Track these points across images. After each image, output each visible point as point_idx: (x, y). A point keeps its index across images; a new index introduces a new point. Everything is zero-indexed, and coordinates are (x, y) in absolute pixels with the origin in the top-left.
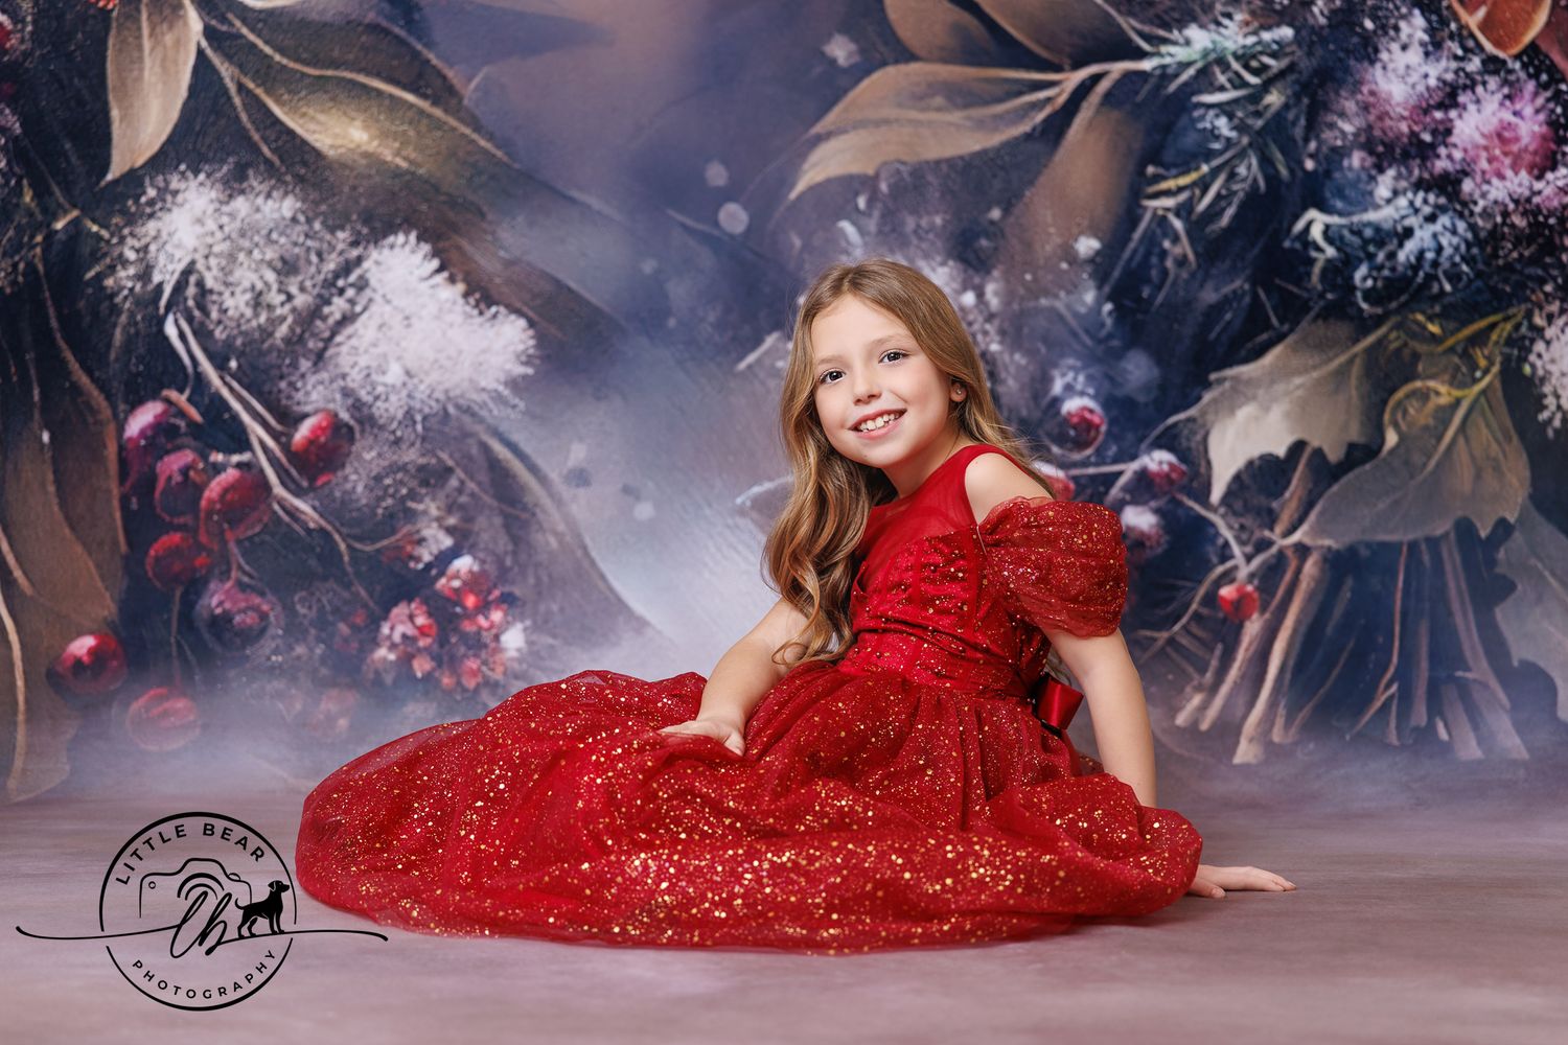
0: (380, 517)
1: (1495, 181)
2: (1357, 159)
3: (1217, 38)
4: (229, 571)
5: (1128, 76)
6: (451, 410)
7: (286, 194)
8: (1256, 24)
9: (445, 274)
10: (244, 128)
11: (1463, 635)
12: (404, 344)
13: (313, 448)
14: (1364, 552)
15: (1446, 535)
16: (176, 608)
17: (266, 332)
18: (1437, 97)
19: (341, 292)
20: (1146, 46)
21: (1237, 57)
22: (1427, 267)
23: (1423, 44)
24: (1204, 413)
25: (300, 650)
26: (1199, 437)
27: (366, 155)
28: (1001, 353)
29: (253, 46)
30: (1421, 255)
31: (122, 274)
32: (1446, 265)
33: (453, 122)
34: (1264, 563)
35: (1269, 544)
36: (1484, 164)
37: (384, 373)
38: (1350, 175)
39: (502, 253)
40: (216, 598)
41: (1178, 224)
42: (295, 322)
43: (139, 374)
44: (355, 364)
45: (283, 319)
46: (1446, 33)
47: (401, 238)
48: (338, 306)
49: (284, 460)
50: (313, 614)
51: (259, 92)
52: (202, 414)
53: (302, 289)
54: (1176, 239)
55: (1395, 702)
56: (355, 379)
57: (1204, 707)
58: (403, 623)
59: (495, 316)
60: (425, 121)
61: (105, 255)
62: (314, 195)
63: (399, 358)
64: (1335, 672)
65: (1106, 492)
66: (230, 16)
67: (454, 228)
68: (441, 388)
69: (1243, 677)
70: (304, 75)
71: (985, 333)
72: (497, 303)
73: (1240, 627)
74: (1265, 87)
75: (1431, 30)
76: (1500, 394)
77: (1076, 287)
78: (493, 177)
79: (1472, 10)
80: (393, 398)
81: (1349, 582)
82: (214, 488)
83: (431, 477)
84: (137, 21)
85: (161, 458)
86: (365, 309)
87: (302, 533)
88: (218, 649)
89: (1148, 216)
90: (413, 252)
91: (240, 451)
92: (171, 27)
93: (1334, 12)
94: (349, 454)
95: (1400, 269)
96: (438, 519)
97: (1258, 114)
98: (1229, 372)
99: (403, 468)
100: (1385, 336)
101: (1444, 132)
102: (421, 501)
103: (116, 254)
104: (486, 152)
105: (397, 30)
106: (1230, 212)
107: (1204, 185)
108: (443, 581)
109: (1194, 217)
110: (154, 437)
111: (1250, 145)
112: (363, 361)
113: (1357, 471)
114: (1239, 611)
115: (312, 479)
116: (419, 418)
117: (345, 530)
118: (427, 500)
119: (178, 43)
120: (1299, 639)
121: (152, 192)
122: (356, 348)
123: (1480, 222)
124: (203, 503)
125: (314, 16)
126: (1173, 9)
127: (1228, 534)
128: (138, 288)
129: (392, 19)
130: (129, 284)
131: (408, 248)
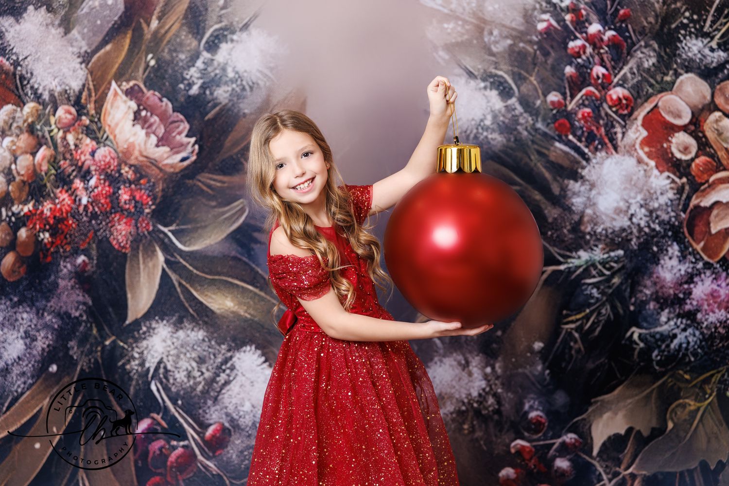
0: (243, 469)
1: (711, 314)
2: (652, 305)
3: (591, 255)
5: (554, 272)
7: (200, 329)
8: (607, 249)
9: (267, 363)
10: (182, 301)
12: (251, 393)
13: (214, 439)
14: (660, 477)
15: (696, 468)
17: (193, 389)
18: (685, 279)
19: (224, 371)
20: (561, 259)
21: (600, 263)
22: (683, 351)
23: (678, 257)
24: (589, 416)
26: (587, 427)
27: (233, 312)
28: (502, 393)
29: (185, 266)
30: (680, 345)
31: (133, 363)
32: (692, 350)
33: (268, 298)
34: (616, 483)
35: (619, 474)
36: (706, 307)
37: (243, 406)
38: (649, 312)
41: (577, 335)
42: (205, 384)
43: (141, 407)
44: (230, 403)
45: (200, 383)
46: (688, 252)
47: (248, 348)
48: (223, 377)
49: (202, 444)
51: (188, 286)
52: (167, 424)
53: (208, 370)
54: (576, 342)
56: (231, 408)
60: (257, 298)
61: (126, 355)
62: (211, 330)
63: (249, 400)
65: (548, 452)
66: (175, 254)
67: (270, 343)
70: (206, 278)
71: (496, 385)
74: (612, 276)
75: (681, 251)
76: (717, 405)
77: (534, 363)
79: (698, 243)
80: (247, 417)
82: (173, 457)
84: (138, 257)
85: (150, 443)
86: (234, 378)
87: (210, 476)
89: (564, 332)
90: (254, 354)
91: (183, 440)
92: (151, 260)
93: (640, 244)
94: (229, 441)
95: (672, 351)
97: (610, 287)
98: (600, 398)
100: (666, 381)
101: (689, 293)
103: (130, 355)
105: (244, 259)
106: (599, 329)
107: (587, 317)
109: (583, 332)
110: (147, 434)
111: (607, 300)
112: (234, 401)
113: (655, 440)
115: (214, 453)
117: (228, 475)
119: (154, 266)
121: (144, 329)
122: (230, 395)
123: (705, 331)
124: (169, 463)
125: (210, 254)
126: (572, 243)
127: (601, 470)
128: (140, 369)
129: (242, 254)
130: (136, 368)
131: (251, 352)
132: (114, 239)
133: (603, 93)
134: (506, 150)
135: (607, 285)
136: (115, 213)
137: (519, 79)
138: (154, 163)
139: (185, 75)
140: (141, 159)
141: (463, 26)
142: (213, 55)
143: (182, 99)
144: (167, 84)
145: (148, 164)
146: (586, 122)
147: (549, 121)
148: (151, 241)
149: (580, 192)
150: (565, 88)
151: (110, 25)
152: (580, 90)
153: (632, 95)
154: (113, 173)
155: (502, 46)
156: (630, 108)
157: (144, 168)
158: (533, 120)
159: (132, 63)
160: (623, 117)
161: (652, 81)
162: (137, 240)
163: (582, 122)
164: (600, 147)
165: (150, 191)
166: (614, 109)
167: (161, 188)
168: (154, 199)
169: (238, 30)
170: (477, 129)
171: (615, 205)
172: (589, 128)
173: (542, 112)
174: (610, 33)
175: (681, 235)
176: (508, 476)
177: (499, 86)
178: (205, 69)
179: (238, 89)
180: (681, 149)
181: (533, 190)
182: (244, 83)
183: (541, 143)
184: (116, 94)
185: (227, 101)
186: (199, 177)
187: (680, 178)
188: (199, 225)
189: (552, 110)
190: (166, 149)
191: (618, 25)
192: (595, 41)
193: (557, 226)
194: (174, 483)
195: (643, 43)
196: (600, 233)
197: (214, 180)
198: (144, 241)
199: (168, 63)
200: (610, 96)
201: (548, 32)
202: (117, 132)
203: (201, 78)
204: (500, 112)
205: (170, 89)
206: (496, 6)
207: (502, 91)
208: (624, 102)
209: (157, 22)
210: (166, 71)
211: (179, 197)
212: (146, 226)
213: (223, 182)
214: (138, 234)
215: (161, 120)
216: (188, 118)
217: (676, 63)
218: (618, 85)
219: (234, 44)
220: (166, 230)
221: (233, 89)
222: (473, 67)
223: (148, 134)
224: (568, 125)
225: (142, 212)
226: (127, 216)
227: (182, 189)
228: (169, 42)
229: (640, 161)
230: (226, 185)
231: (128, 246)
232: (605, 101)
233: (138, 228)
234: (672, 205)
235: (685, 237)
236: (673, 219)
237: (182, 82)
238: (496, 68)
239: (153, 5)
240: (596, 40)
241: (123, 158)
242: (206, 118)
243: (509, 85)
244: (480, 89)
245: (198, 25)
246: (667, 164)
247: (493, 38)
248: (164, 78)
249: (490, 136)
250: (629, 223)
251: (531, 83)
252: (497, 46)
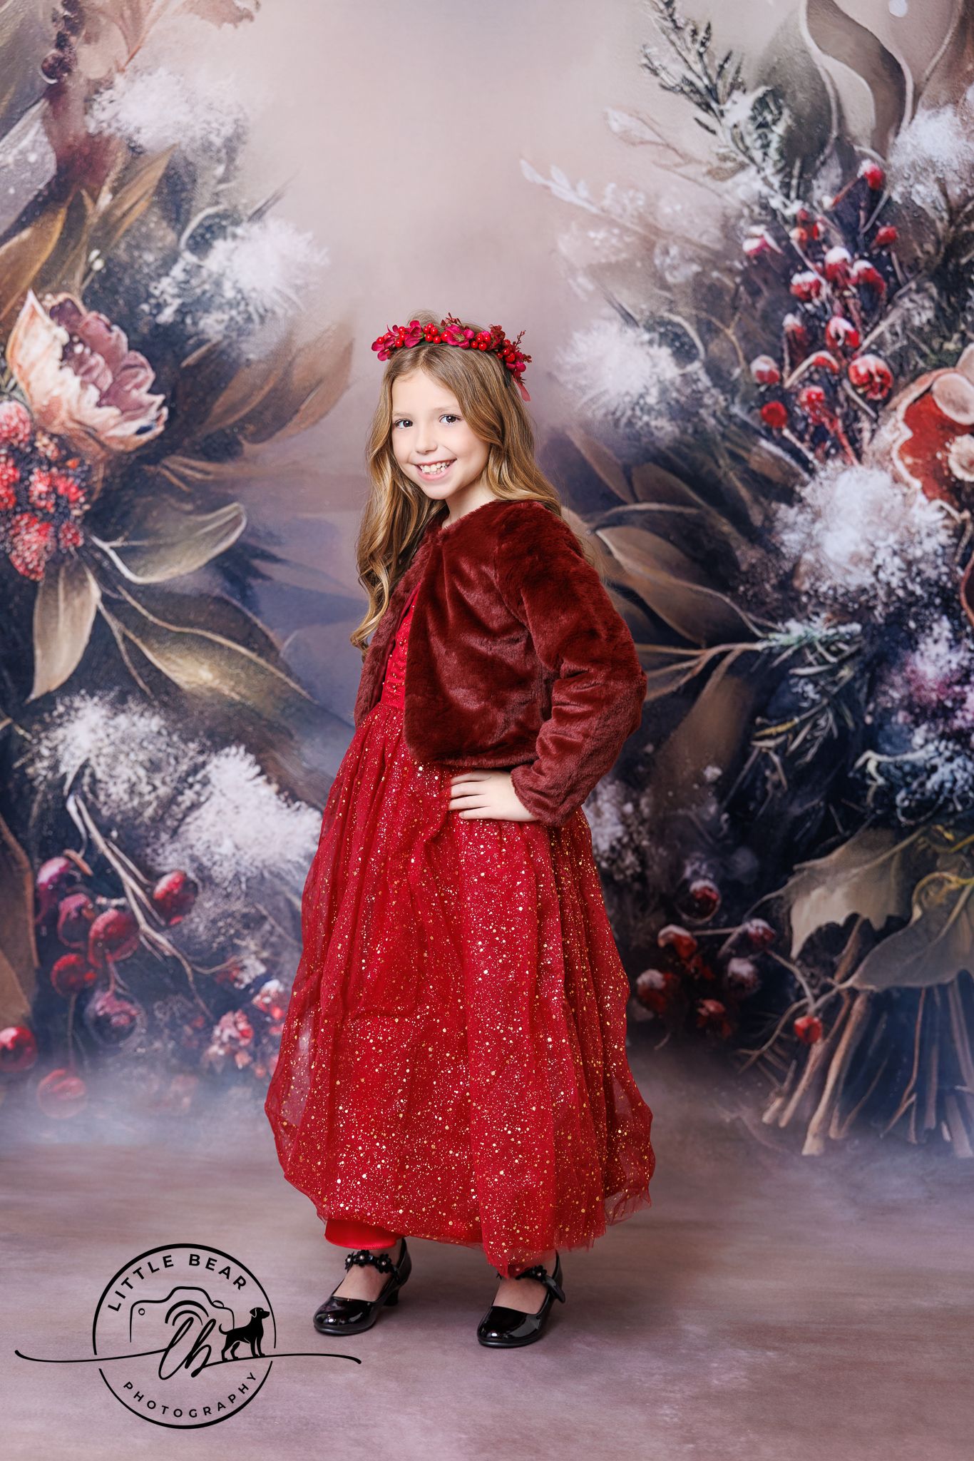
0: (214, 950)
2: (901, 717)
3: (809, 630)
4: (108, 984)
5: (745, 653)
6: (266, 874)
7: (154, 714)
8: (835, 621)
9: (264, 777)
10: (126, 667)
11: (961, 1057)
12: (234, 826)
13: (169, 898)
14: (896, 995)
15: (951, 983)
16: (72, 1010)
17: (138, 813)
18: (957, 677)
19: (191, 786)
20: (759, 633)
21: (822, 643)
23: (948, 640)
24: (788, 893)
25: (157, 1045)
26: (784, 910)
27: (211, 690)
28: (649, 847)
29: (134, 609)
30: (942, 784)
31: (39, 765)
32: (958, 792)
33: (272, 669)
34: (826, 1002)
35: (831, 987)
37: (220, 846)
38: (896, 728)
39: (304, 764)
40: (100, 1004)
41: (776, 759)
42: (158, 806)
43: (48, 837)
44: (199, 839)
45: (150, 803)
46: (964, 633)
47: (233, 750)
48: (188, 797)
49: (148, 905)
50: (167, 1018)
51: (138, 641)
52: (93, 869)
53: (164, 783)
54: (774, 770)
55: (914, 1109)
56: (199, 849)
57: (782, 1109)
58: (230, 1027)
59: (298, 809)
60: (253, 667)
61: (28, 751)
62: (173, 716)
63: (231, 836)
64: (874, 1084)
65: (719, 948)
66: (120, 588)
67: (272, 745)
68: (260, 858)
69: (810, 1086)
70: (169, 631)
71: (639, 833)
72: (300, 800)
73: (809, 1048)
74: (840, 665)
75: (954, 631)
77: (703, 801)
78: (299, 710)
80: (226, 864)
81: (885, 1017)
82: (100, 923)
83: (252, 922)
84: (56, 589)
85: (62, 899)
86: (207, 799)
87: (161, 958)
88: (100, 1042)
89: (755, 753)
90: (242, 760)
91: (118, 897)
92: (79, 594)
93: (889, 615)
94: (194, 903)
95: (928, 794)
96: (256, 953)
97: (834, 683)
98: (808, 864)
99: (232, 915)
100: (916, 841)
101: (961, 701)
102: (243, 939)
103: (35, 750)
104: (295, 691)
105: (235, 602)
106: (813, 751)
107: (795, 731)
108: (258, 998)
109: (787, 754)
110: (59, 883)
111: (829, 704)
112: (205, 837)
113: (893, 936)
114: (807, 1038)
115: (168, 920)
116: (243, 879)
117: (190, 958)
118: (248, 939)
119: (83, 605)
120: (849, 1058)
121: (61, 709)
122: (200, 827)
124: (92, 934)
125: (177, 590)
126: (778, 608)
127: (802, 980)
128: (50, 775)
129: (231, 594)
130: (44, 773)
131: (238, 757)
132: (18, 556)
133: (844, 362)
134: (678, 447)
135: (830, 679)
136: (22, 512)
137: (708, 330)
138: (92, 433)
139: (152, 290)
140: (71, 425)
141: (620, 237)
142: (200, 259)
143: (145, 330)
144: (121, 302)
145: (82, 435)
146: (813, 409)
147: (753, 404)
148: (79, 564)
149: (795, 523)
150: (782, 351)
151: (31, 197)
152: (807, 356)
153: (891, 370)
154: (22, 445)
155: (682, 274)
156: (886, 391)
157: (75, 441)
158: (726, 400)
159: (64, 262)
160: (874, 405)
161: (925, 348)
162: (56, 561)
163: (807, 409)
164: (833, 451)
165: (83, 480)
166: (860, 391)
167: (101, 475)
168: (89, 493)
169: (245, 218)
170: (633, 409)
171: (852, 548)
172: (817, 419)
173: (742, 388)
174: (862, 265)
175: (955, 605)
176: (652, 983)
177: (673, 340)
178: (187, 282)
179: (239, 319)
180: (965, 464)
181: (718, 516)
182: (251, 309)
183: (736, 439)
184: (34, 314)
185: (219, 337)
186: (166, 462)
187: (960, 511)
188: (161, 542)
189: (758, 386)
190: (114, 411)
191: (875, 252)
192: (835, 276)
193: (754, 577)
194: (100, 966)
195: (913, 285)
196: (825, 594)
197: (192, 468)
198: (68, 563)
199: (125, 267)
200: (856, 368)
201: (761, 255)
202: (32, 377)
203: (179, 296)
204: (673, 383)
205: (125, 311)
206: (678, 207)
207: (678, 349)
208: (878, 379)
209: (110, 197)
210: (120, 280)
211: (131, 492)
212: (73, 537)
213: (207, 473)
214: (59, 551)
215: (107, 362)
216: (154, 362)
217: (965, 322)
218: (869, 351)
219: (238, 242)
220: (105, 546)
221: (232, 319)
222: (634, 307)
223: (83, 385)
224: (783, 412)
225: (66, 514)
226: (42, 520)
227: (137, 481)
228: (128, 231)
229: (897, 479)
230: (210, 477)
231: (40, 569)
232: (847, 376)
233: (58, 541)
234: (944, 554)
235: (962, 609)
236: (944, 578)
237: (146, 301)
238: (670, 311)
239: (105, 167)
240: (838, 275)
241: (40, 422)
242: (184, 364)
243: (691, 339)
244: (642, 344)
245: (178, 207)
246: (941, 486)
247: (668, 261)
248: (117, 292)
249: (653, 423)
250: (872, 580)
251: (726, 336)
252: (676, 273)
